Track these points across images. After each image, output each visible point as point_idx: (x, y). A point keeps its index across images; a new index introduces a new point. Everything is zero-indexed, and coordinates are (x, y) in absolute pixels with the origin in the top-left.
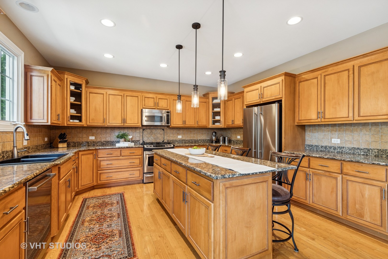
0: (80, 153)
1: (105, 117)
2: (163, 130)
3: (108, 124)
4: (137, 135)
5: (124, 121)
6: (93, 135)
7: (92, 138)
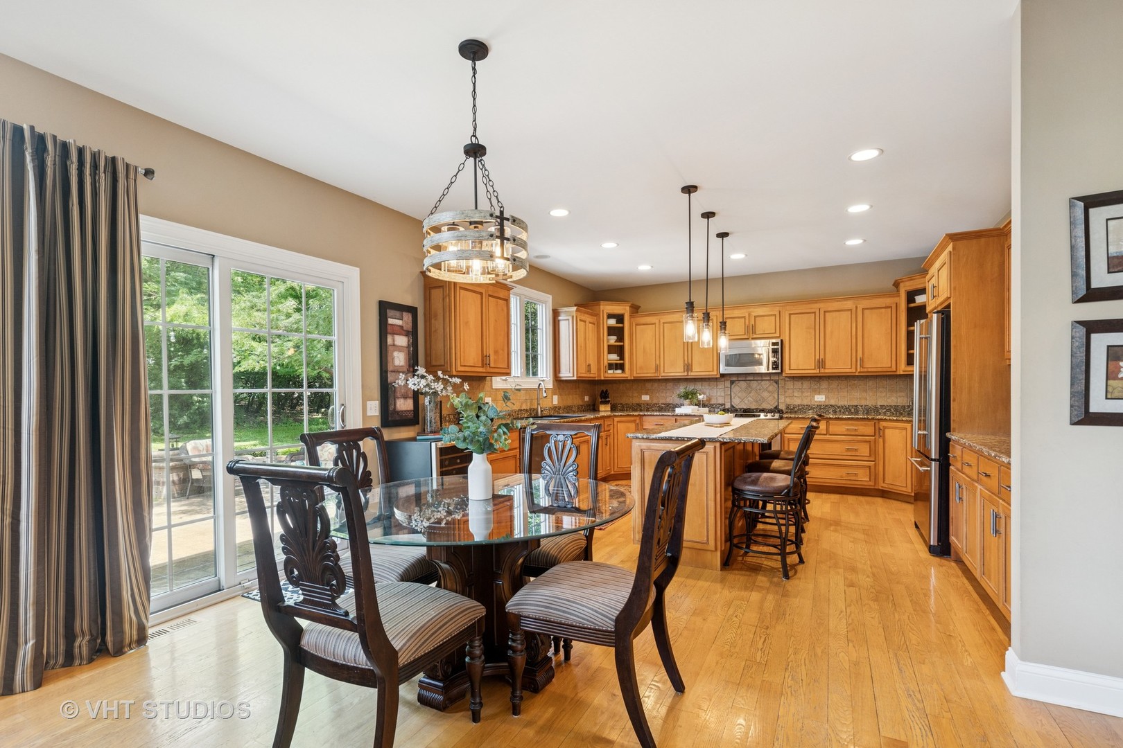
0: (616, 419)
1: (658, 362)
2: (777, 382)
3: (662, 375)
4: (719, 394)
5: (688, 367)
6: (646, 394)
7: (646, 398)
